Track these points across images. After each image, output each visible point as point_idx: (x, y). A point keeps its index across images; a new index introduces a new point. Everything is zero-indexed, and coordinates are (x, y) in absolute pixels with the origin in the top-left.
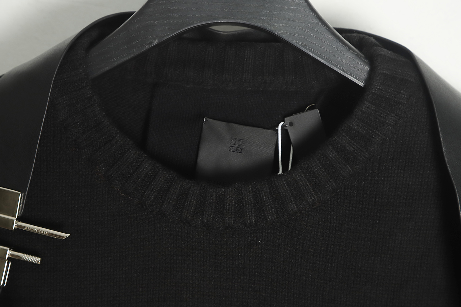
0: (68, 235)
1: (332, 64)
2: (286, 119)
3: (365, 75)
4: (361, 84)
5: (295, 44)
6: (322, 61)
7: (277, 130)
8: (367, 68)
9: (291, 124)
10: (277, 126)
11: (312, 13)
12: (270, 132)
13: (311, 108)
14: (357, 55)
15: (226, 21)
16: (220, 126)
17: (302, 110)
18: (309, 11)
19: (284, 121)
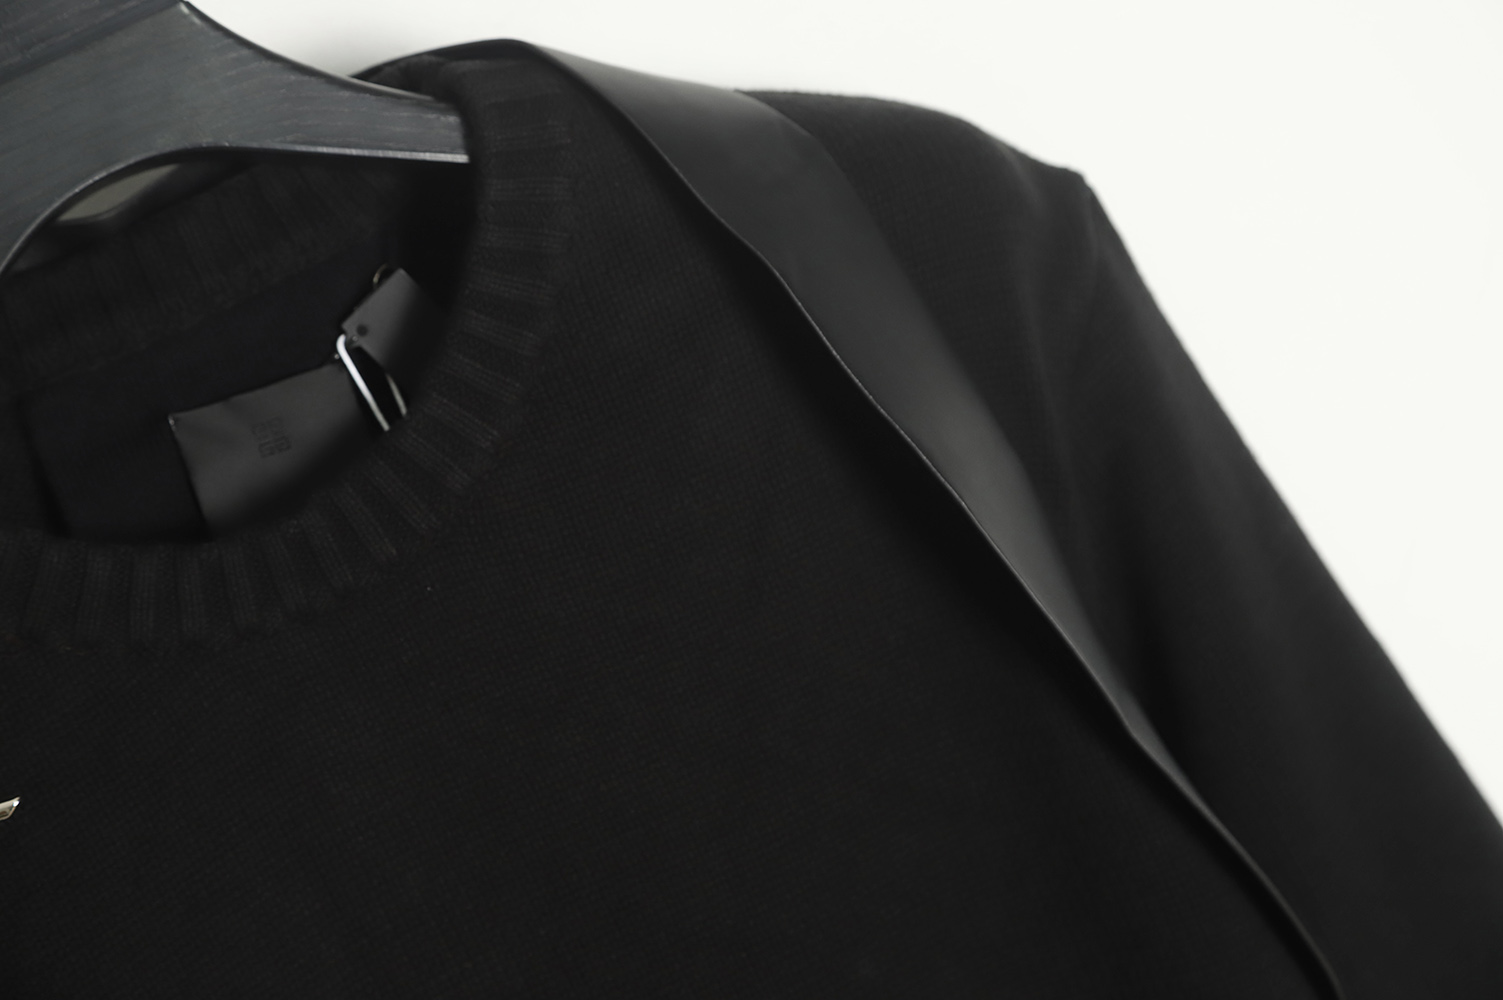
0: (15, 803)
1: (378, 148)
2: (346, 325)
3: (457, 137)
4: (462, 158)
5: (279, 146)
6: (354, 152)
7: (340, 360)
8: (453, 119)
9: (362, 331)
10: (335, 350)
11: (278, 65)
12: (327, 370)
13: (385, 276)
14: (419, 104)
15: (103, 174)
16: (212, 415)
17: (366, 290)
18: (266, 64)
19: (342, 332)
